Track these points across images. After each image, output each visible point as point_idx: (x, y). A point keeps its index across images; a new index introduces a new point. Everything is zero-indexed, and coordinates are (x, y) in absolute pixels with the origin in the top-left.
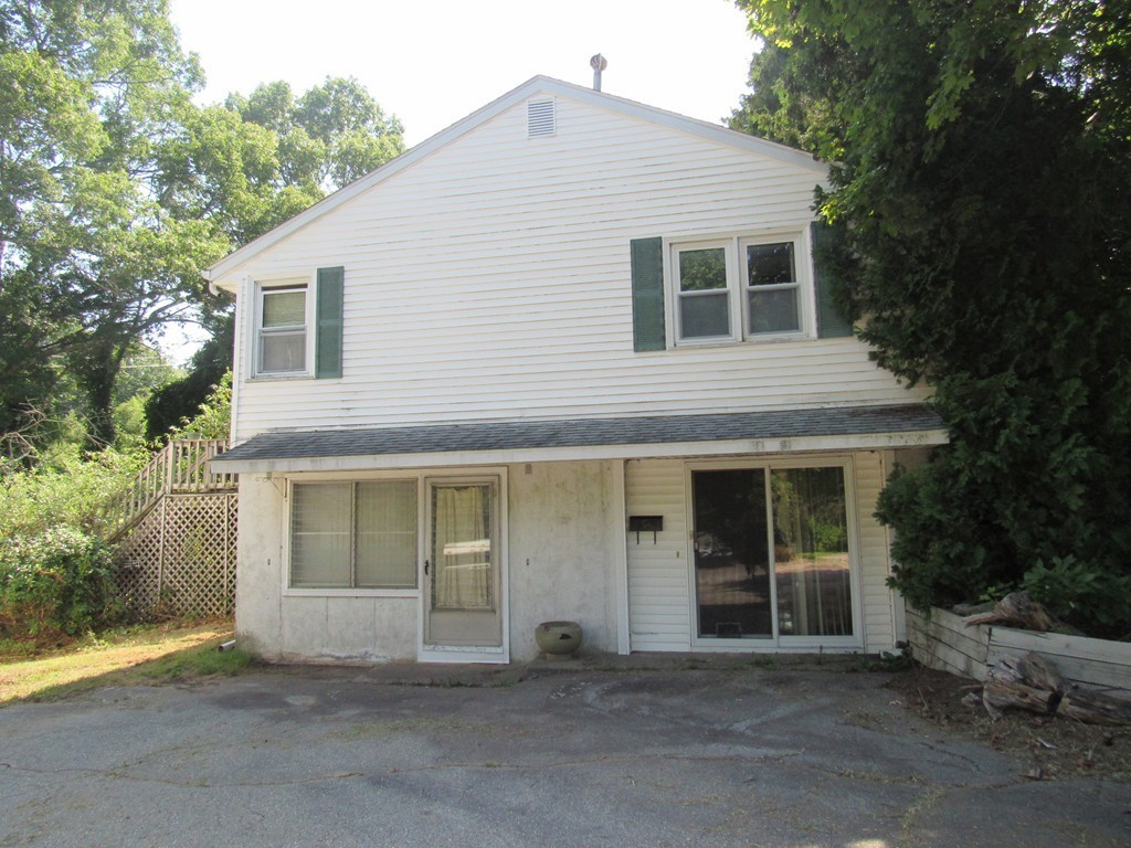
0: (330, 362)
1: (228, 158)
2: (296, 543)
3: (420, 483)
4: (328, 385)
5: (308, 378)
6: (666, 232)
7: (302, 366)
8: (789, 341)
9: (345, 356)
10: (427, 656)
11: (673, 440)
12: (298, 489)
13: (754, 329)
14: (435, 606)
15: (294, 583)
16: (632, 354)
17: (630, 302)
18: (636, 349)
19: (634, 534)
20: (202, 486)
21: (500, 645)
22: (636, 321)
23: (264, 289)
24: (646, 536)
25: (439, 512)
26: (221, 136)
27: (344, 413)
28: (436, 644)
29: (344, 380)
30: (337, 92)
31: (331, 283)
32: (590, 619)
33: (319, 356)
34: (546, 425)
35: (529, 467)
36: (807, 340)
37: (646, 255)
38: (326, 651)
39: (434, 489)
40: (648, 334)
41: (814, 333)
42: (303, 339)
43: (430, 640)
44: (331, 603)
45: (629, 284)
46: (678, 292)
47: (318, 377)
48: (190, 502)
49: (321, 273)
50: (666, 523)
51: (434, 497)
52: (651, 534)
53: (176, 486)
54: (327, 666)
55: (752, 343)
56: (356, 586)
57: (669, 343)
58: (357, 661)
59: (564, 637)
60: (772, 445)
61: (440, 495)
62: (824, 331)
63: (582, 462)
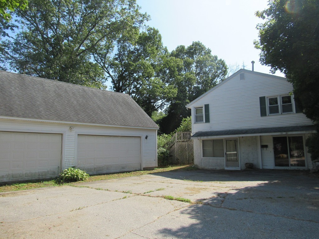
0: (208, 120)
1: (174, 69)
2: (203, 150)
3: (224, 140)
4: (207, 124)
5: (204, 123)
6: (266, 95)
7: (203, 121)
8: (290, 114)
9: (210, 119)
10: (226, 168)
11: (267, 132)
12: (203, 141)
13: (283, 112)
14: (227, 160)
15: (203, 156)
16: (260, 117)
17: (260, 108)
18: (261, 116)
19: (262, 149)
20: (181, 141)
21: (239, 167)
22: (261, 111)
23: (196, 108)
24: (265, 149)
25: (227, 145)
26: (172, 64)
27: (210, 129)
28: (228, 166)
29: (210, 123)
30: (195, 45)
31: (207, 107)
32: (255, 162)
33: (205, 119)
34: (245, 130)
35: (243, 137)
36: (294, 113)
37: (262, 100)
38: (209, 167)
39: (226, 141)
40: (263, 113)
41: (295, 112)
42: (203, 116)
43: (227, 166)
44: (210, 160)
45: (259, 105)
46: (269, 106)
47: (206, 123)
48: (180, 143)
49: (205, 105)
50: (268, 146)
51: (226, 142)
52: (266, 148)
53: (178, 140)
54: (209, 170)
55: (283, 114)
56: (214, 157)
57: (267, 115)
58: (215, 169)
59: (250, 165)
60: (284, 133)
61: (227, 142)
62: (297, 112)
63: (252, 136)
